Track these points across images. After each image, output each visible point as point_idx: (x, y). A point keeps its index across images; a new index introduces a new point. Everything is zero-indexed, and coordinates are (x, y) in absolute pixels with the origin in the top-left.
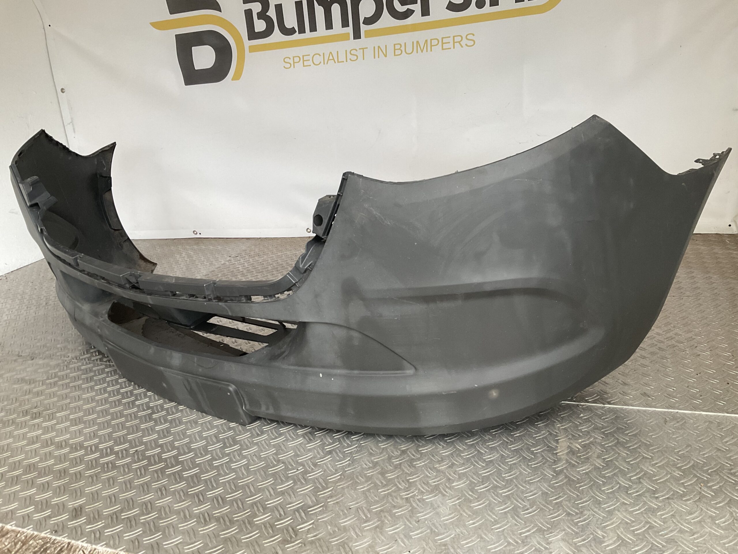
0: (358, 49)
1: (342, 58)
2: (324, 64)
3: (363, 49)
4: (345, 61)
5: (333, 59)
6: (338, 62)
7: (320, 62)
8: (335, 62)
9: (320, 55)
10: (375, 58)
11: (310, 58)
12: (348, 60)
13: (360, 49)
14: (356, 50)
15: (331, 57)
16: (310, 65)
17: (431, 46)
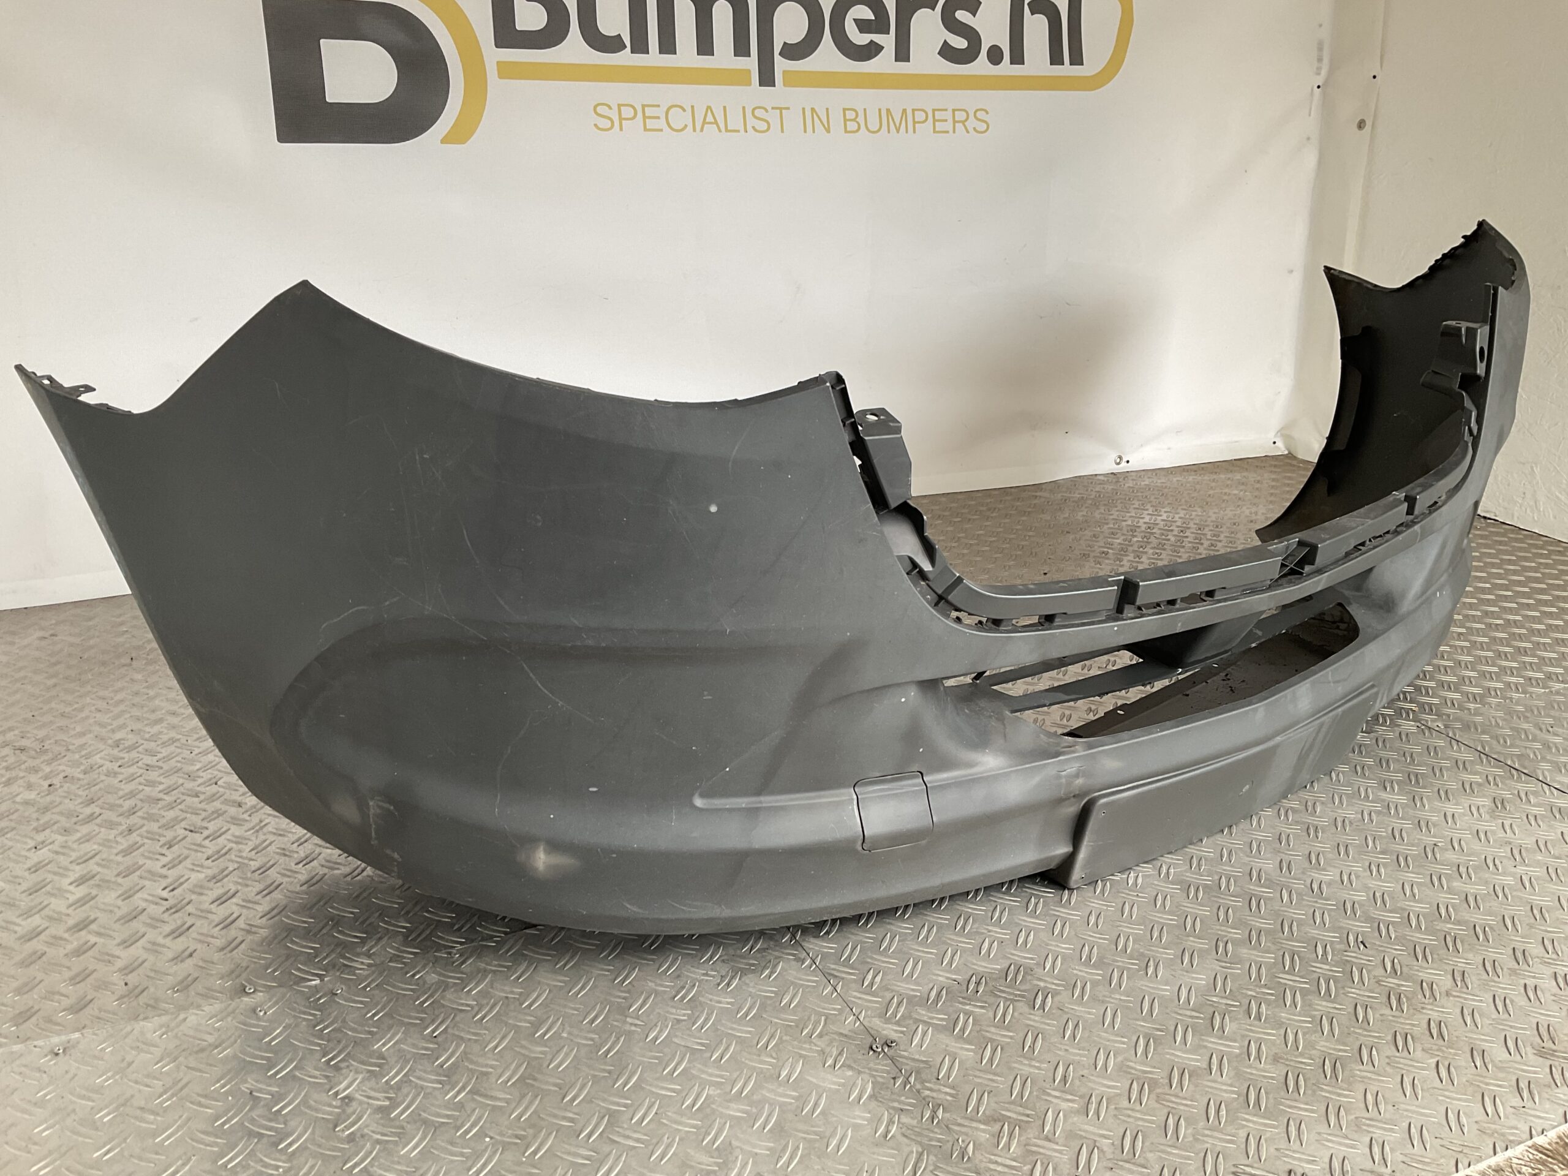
0: (769, 109)
1: (735, 122)
2: (694, 130)
3: (781, 109)
4: (742, 129)
5: (716, 123)
6: (727, 130)
7: (686, 126)
8: (720, 131)
9: (684, 110)
10: (805, 131)
11: (660, 112)
12: (749, 128)
13: (773, 108)
14: (767, 111)
15: (710, 118)
16: (661, 130)
17: (915, 123)
